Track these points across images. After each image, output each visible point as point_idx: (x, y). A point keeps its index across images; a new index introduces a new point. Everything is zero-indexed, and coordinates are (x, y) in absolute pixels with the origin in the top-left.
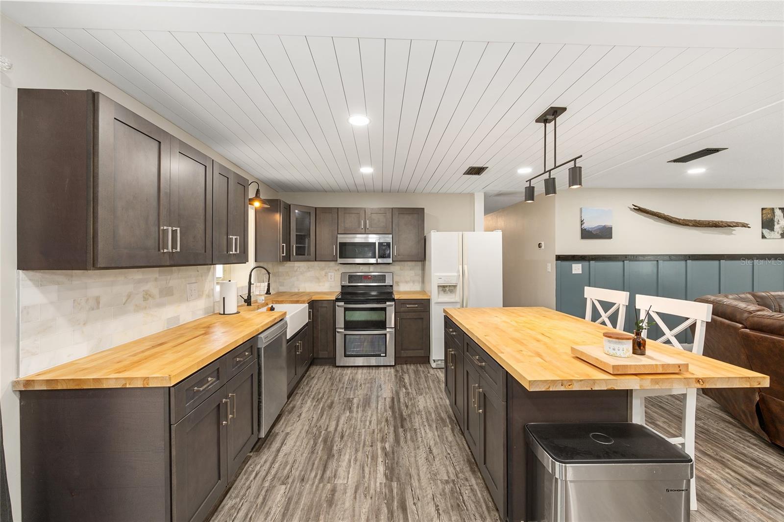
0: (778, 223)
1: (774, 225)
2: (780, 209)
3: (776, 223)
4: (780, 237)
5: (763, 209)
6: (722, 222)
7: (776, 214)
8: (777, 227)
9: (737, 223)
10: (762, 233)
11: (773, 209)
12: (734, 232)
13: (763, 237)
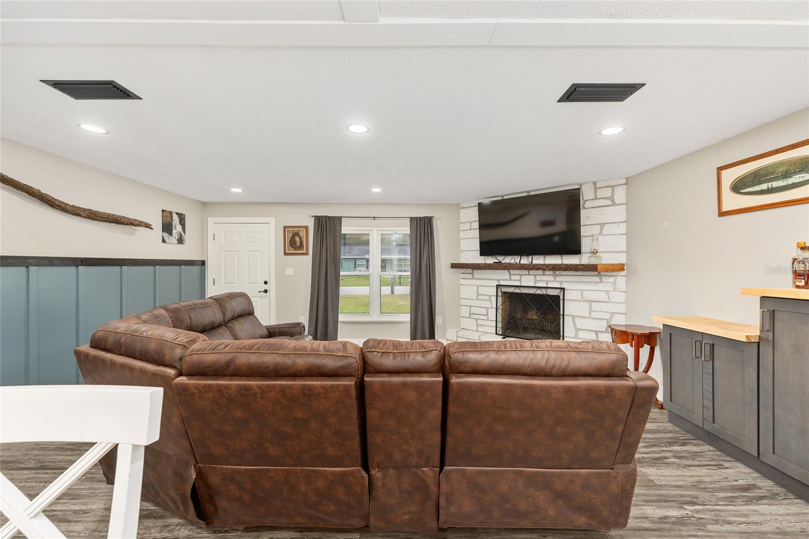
0: (175, 228)
1: (172, 230)
2: (177, 213)
3: (173, 228)
4: (177, 242)
5: (163, 211)
6: (124, 217)
7: (174, 218)
8: (174, 231)
9: (140, 222)
10: (163, 237)
11: (171, 213)
12: (136, 232)
13: (164, 241)
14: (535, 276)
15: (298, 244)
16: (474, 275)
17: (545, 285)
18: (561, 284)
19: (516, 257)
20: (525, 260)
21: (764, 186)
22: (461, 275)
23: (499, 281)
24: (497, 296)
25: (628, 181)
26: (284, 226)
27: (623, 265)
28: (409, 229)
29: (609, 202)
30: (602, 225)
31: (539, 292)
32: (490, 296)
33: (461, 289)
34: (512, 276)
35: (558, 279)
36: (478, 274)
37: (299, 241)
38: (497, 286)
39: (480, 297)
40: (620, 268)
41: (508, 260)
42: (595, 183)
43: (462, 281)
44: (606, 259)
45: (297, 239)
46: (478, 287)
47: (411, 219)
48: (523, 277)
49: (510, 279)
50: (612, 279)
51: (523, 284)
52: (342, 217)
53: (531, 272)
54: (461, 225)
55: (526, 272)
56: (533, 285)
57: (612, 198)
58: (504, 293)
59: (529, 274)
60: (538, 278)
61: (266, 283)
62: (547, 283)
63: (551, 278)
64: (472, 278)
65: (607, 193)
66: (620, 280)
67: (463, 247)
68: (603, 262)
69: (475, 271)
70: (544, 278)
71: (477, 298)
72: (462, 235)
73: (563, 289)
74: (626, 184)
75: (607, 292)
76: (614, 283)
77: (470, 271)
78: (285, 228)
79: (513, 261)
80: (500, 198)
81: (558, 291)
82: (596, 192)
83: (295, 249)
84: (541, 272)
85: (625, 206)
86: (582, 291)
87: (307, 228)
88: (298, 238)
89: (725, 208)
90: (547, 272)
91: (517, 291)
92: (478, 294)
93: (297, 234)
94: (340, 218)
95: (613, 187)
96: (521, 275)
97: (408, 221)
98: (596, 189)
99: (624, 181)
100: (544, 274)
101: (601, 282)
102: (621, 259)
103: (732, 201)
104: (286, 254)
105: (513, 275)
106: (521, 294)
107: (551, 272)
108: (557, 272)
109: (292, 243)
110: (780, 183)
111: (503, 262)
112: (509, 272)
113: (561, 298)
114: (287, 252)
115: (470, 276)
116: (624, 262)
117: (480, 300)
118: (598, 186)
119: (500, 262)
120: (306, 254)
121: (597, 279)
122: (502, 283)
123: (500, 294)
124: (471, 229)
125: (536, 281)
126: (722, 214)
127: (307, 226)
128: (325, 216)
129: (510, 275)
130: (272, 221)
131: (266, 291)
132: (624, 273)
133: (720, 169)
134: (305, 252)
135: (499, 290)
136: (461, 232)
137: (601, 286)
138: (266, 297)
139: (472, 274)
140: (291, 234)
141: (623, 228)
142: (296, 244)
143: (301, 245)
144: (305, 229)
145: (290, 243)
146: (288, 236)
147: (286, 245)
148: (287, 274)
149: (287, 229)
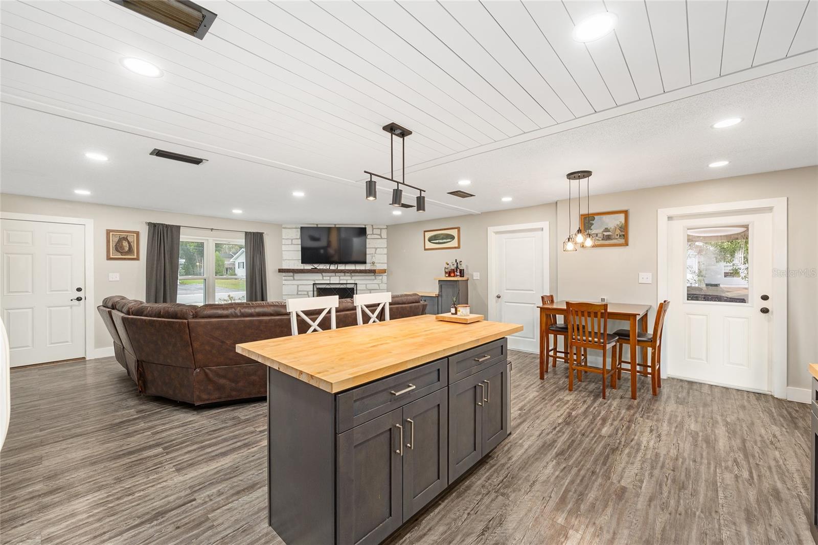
14: (340, 277)
15: (127, 249)
16: (295, 277)
17: (345, 282)
18: (355, 281)
19: (327, 265)
20: (333, 267)
21: (437, 241)
22: (283, 278)
23: (314, 281)
24: (313, 291)
25: (388, 227)
26: (107, 230)
27: (385, 270)
28: (244, 240)
29: (380, 237)
30: (376, 249)
31: (342, 286)
32: (308, 292)
33: (283, 288)
34: (324, 278)
35: (353, 278)
36: (297, 276)
37: (128, 246)
38: (314, 284)
39: (299, 293)
40: (384, 271)
41: (321, 267)
42: (372, 226)
43: (284, 282)
44: (378, 267)
45: (125, 244)
46: (298, 286)
47: (246, 233)
48: (332, 278)
49: (323, 279)
50: (381, 277)
51: (331, 282)
52: (180, 226)
53: (337, 274)
54: (283, 240)
55: (334, 274)
56: (338, 282)
57: (380, 235)
58: (317, 289)
59: (336, 276)
60: (341, 278)
61: (79, 290)
62: (347, 281)
63: (349, 278)
64: (293, 279)
65: (378, 232)
66: (385, 277)
67: (285, 257)
68: (378, 268)
69: (295, 275)
70: (345, 278)
71: (297, 294)
72: (284, 248)
73: (356, 284)
74: (386, 228)
75: (378, 284)
76: (382, 279)
77: (291, 274)
78: (108, 232)
79: (325, 268)
80: (316, 226)
81: (354, 285)
82: (373, 230)
83: (122, 253)
84: (343, 274)
85: (386, 240)
86: (366, 284)
87: (138, 234)
88: (127, 243)
89: (426, 248)
90: (347, 274)
91: (328, 287)
92: (298, 291)
93: (126, 239)
94: (179, 227)
95: (381, 229)
96: (330, 277)
97: (244, 235)
98: (373, 229)
99: (386, 227)
100: (345, 276)
101: (376, 279)
102: (385, 267)
103: (429, 245)
104: (109, 258)
105: (325, 276)
106: (331, 289)
107: (349, 274)
108: (353, 274)
109: (118, 248)
110: (441, 241)
111: (318, 268)
112: (322, 275)
113: (355, 289)
114: (111, 256)
115: (292, 278)
116: (386, 268)
117: (299, 295)
118: (374, 227)
119: (316, 268)
120: (137, 259)
121: (373, 277)
122: (317, 282)
123: (315, 289)
124: (292, 244)
125: (340, 280)
126: (425, 249)
127: (138, 232)
128: (162, 224)
129: (323, 276)
130: (90, 223)
131: (79, 299)
132: (386, 274)
133: (425, 231)
134: (135, 257)
135: (315, 286)
136: (283, 246)
137: (375, 281)
138: (79, 305)
139: (293, 276)
140: (116, 239)
141: (385, 251)
142: (124, 249)
143: (130, 250)
144: (135, 235)
145: (116, 248)
146: (114, 240)
147: (110, 249)
148: (111, 279)
149: (111, 233)
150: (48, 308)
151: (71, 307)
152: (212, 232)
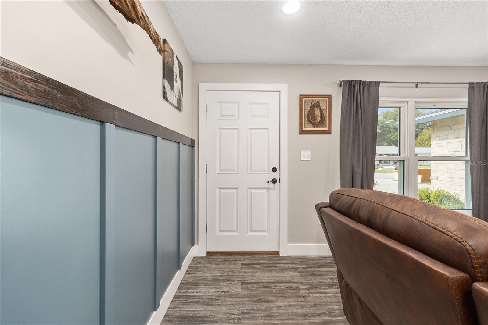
0: (176, 81)
1: (173, 81)
2: (177, 58)
3: (174, 79)
7: (174, 62)
8: (175, 86)
10: (164, 87)
11: (172, 52)
15: (319, 118)
26: (300, 95)
37: (319, 114)
45: (317, 112)
52: (379, 83)
61: (274, 170)
78: (301, 97)
83: (314, 125)
87: (330, 97)
88: (319, 111)
93: (317, 105)
94: (377, 84)
97: (466, 88)
104: (302, 132)
109: (311, 118)
114: (304, 129)
120: (329, 132)
130: (284, 87)
131: (274, 181)
134: (327, 129)
138: (274, 189)
140: (309, 106)
142: (316, 119)
143: (322, 122)
144: (327, 99)
145: (308, 118)
146: (307, 107)
147: (302, 120)
148: (303, 159)
149: (304, 99)
150: (248, 189)
151: (268, 189)
152: (417, 90)
